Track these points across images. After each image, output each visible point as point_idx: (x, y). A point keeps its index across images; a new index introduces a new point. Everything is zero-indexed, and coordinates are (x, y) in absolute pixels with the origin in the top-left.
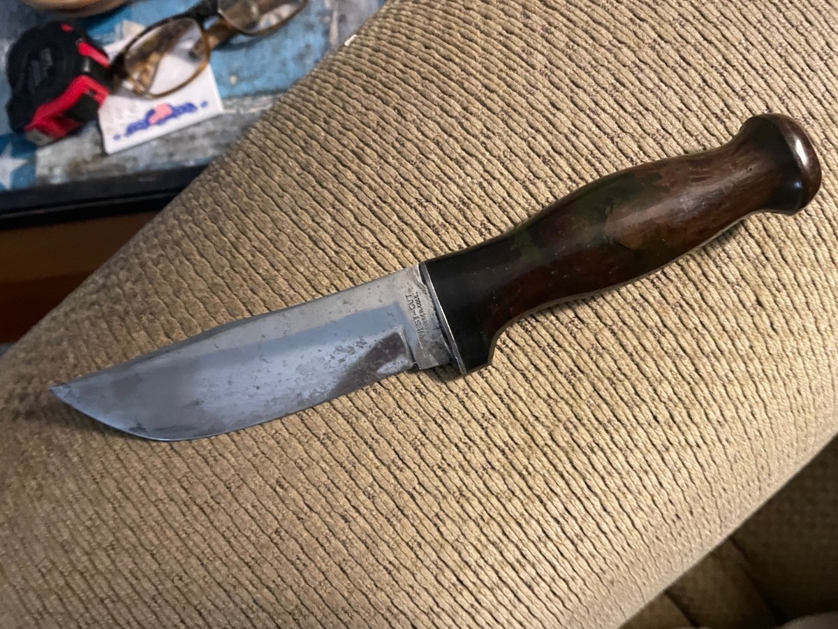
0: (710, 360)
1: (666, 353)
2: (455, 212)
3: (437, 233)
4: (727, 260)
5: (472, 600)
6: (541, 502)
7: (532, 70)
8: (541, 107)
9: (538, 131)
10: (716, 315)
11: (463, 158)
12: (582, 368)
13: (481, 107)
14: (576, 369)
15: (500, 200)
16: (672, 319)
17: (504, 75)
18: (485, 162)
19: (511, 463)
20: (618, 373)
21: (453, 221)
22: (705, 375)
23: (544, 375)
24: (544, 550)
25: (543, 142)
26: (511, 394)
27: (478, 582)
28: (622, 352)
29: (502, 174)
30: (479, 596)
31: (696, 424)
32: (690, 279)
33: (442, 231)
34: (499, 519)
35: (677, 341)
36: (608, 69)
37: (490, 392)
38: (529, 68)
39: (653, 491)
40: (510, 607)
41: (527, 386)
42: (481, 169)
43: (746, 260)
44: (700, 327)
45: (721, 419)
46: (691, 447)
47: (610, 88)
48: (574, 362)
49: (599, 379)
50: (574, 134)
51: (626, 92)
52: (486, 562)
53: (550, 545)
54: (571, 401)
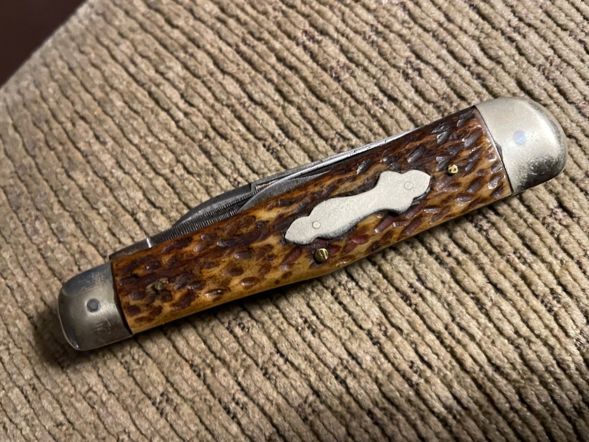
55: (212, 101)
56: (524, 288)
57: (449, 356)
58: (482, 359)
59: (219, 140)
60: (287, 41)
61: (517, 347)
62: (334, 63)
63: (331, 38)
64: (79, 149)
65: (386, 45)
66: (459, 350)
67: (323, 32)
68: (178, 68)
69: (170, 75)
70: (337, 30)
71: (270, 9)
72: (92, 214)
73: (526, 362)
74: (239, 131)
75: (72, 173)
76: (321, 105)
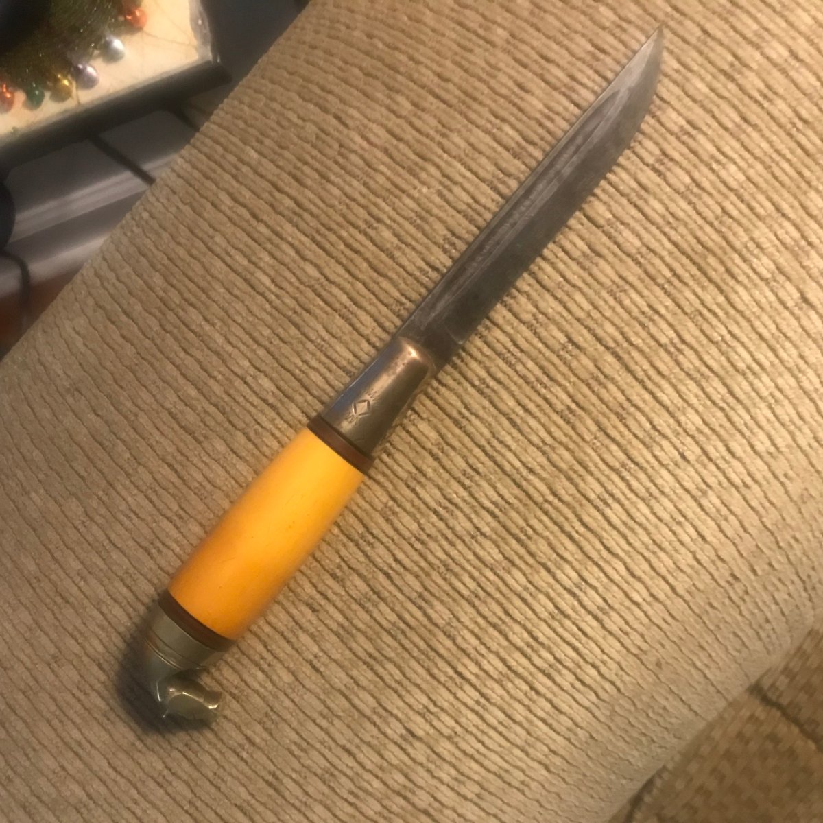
0: (746, 379)
1: (688, 374)
2: (412, 230)
3: (392, 257)
4: (756, 251)
5: (476, 695)
6: (548, 570)
7: (491, 49)
8: (504, 91)
9: (504, 120)
10: (748, 320)
11: (416, 164)
12: (582, 403)
13: (434, 101)
14: (573, 406)
15: (464, 207)
16: (690, 331)
17: (458, 58)
18: (442, 164)
19: (504, 527)
20: (626, 405)
21: (409, 240)
22: (742, 397)
23: (535, 417)
24: (560, 630)
25: (511, 132)
26: (495, 443)
27: (481, 674)
28: (630, 379)
29: (464, 177)
30: (485, 690)
31: (739, 459)
32: (710, 280)
33: (397, 254)
34: (498, 595)
35: (701, 359)
36: (583, 35)
37: (470, 444)
38: (488, 46)
39: (693, 548)
40: (527, 702)
41: (515, 432)
42: (438, 174)
43: (782, 249)
44: (728, 337)
45: (772, 449)
46: (737, 488)
47: (588, 58)
48: (570, 396)
49: (604, 414)
50: (549, 118)
51: (608, 60)
52: (488, 649)
53: (568, 623)
54: (572, 446)
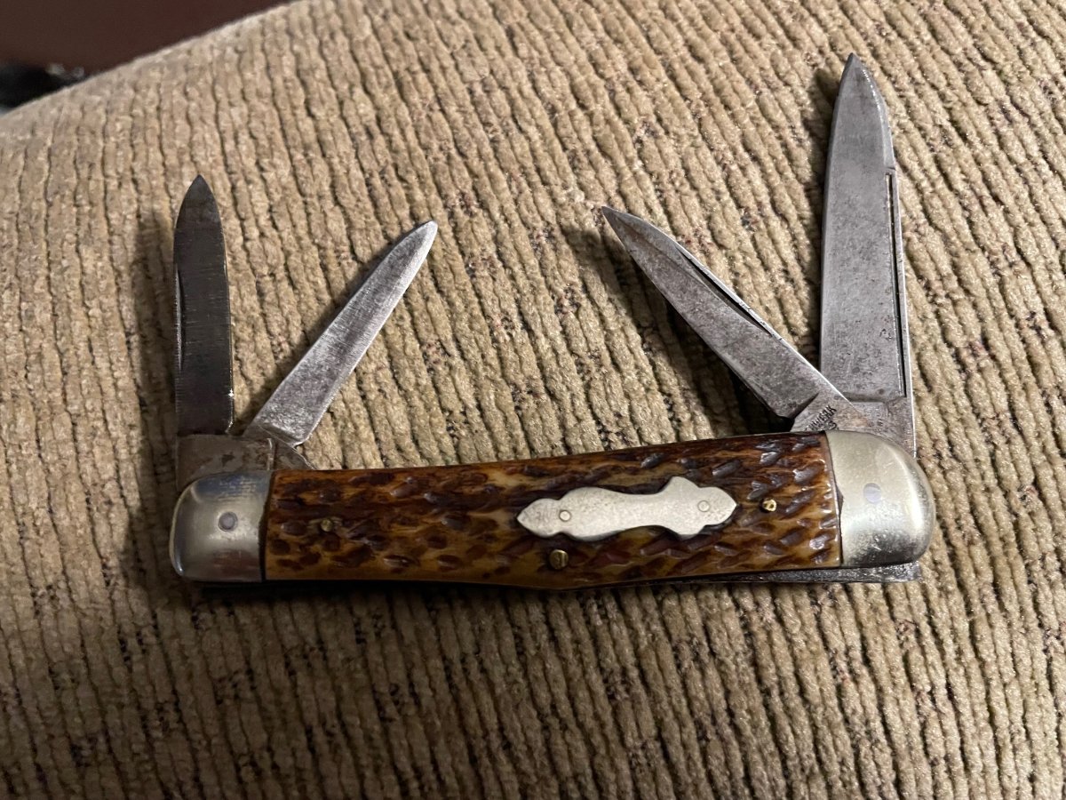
55: (302, 232)
56: (589, 650)
57: (449, 699)
58: (492, 721)
59: (285, 285)
60: (434, 196)
61: (546, 728)
62: (477, 251)
63: (491, 216)
64: (108, 219)
65: (551, 256)
66: (466, 696)
67: (483, 205)
68: (285, 171)
69: (270, 176)
70: (502, 210)
71: (435, 147)
72: (79, 312)
73: (550, 754)
74: (315, 283)
75: (82, 248)
76: (436, 296)
